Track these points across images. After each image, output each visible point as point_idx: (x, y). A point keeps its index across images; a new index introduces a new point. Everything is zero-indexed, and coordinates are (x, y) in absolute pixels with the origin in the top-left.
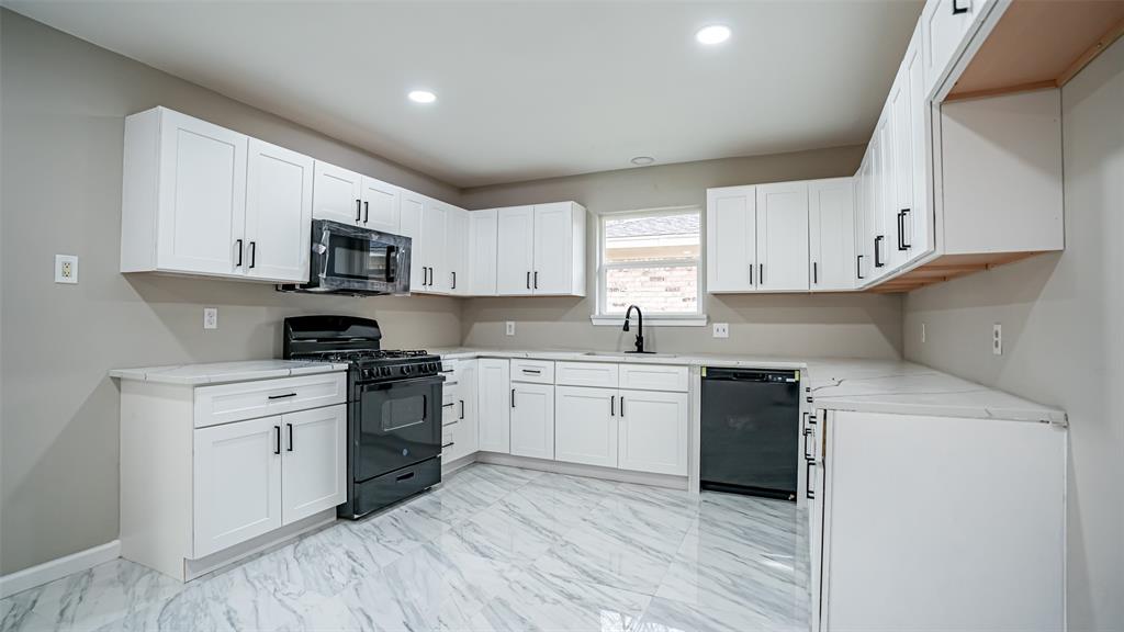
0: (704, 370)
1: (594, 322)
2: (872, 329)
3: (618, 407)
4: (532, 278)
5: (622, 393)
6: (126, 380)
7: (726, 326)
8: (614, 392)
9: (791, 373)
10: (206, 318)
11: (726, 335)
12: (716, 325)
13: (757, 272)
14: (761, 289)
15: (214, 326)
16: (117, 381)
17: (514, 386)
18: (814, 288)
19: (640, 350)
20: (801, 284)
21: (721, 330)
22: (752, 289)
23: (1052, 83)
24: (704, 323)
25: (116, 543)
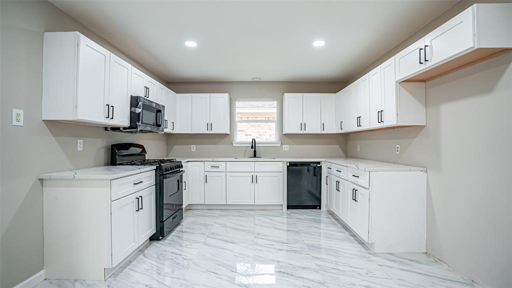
0: (288, 163)
1: (234, 145)
2: (337, 146)
3: (254, 180)
4: (210, 126)
5: (256, 174)
6: (46, 180)
7: (288, 146)
8: (253, 174)
9: (319, 163)
10: (79, 145)
11: (288, 150)
12: (284, 146)
13: (303, 126)
14: (305, 132)
15: (81, 149)
16: (41, 180)
17: (206, 173)
18: (323, 132)
19: (255, 156)
20: (319, 131)
21: (286, 148)
22: (301, 132)
23: (424, 81)
24: (279, 145)
25: (42, 272)
